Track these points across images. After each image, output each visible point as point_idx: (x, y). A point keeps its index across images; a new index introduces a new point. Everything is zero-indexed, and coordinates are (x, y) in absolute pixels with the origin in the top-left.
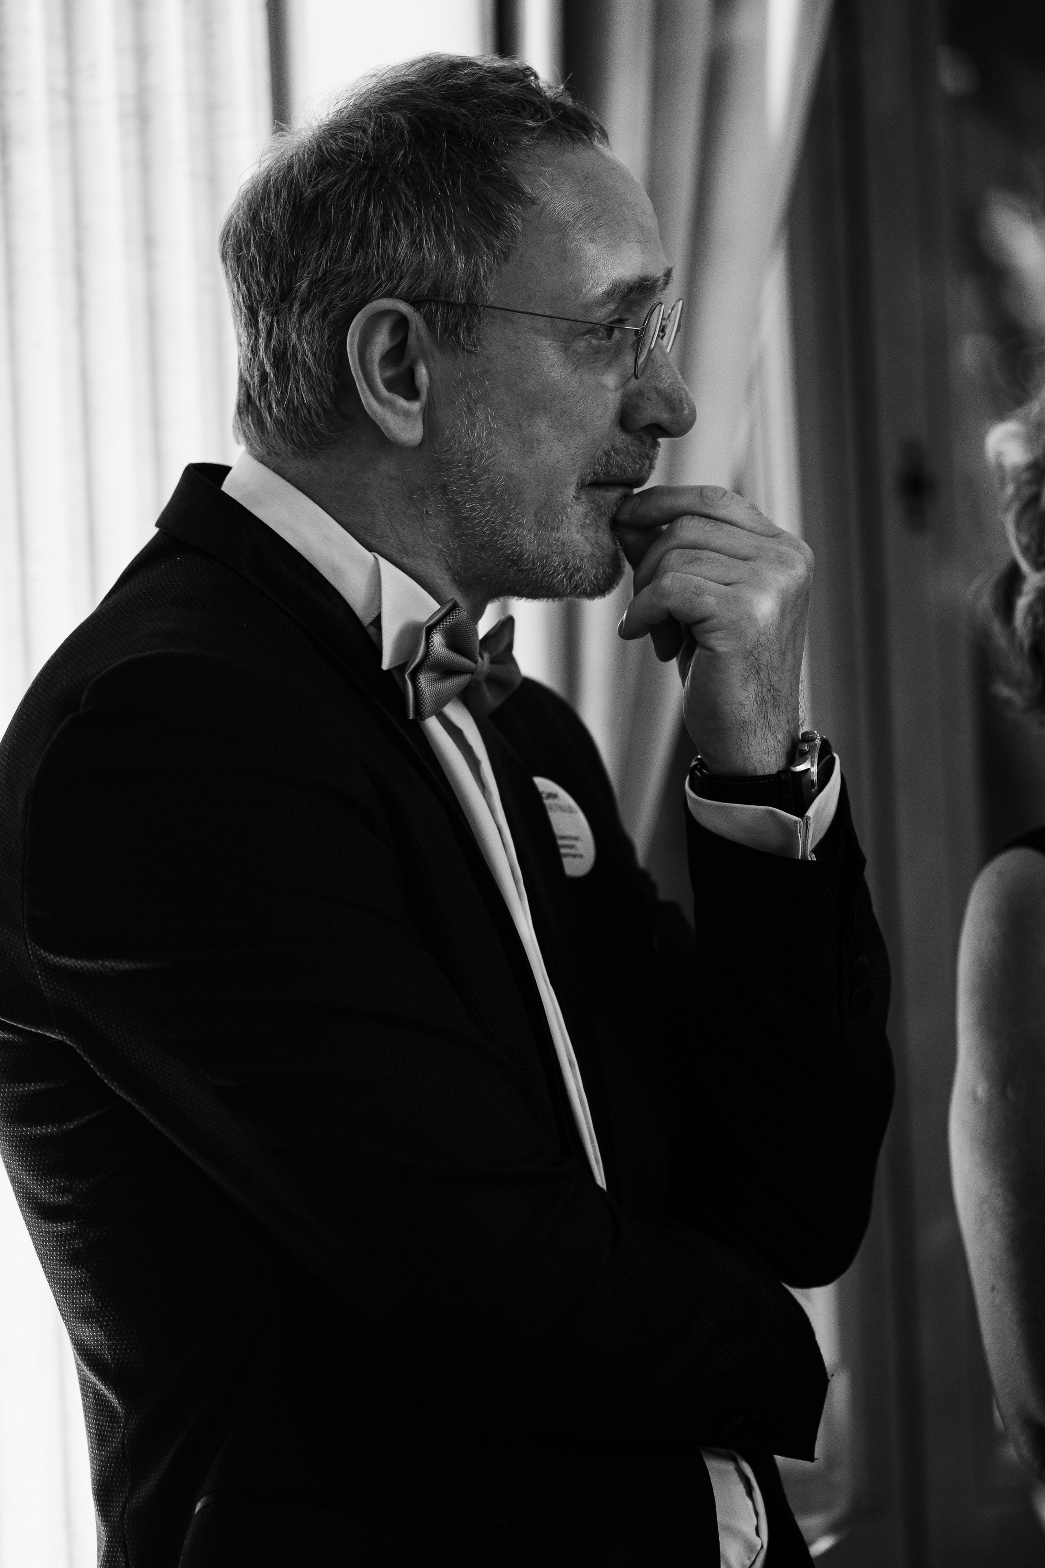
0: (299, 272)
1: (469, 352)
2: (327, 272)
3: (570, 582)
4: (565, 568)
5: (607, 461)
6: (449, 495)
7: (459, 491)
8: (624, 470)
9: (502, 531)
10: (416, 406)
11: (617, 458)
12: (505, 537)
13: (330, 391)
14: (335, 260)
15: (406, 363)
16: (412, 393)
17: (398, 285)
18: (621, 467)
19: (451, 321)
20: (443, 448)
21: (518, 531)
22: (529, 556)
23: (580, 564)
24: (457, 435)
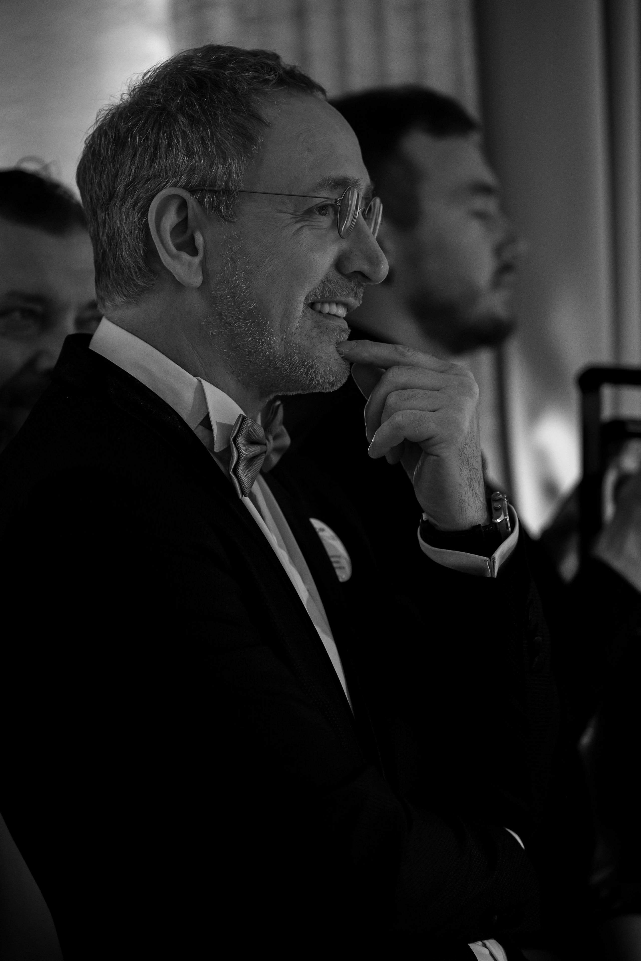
0: (119, 179)
1: (229, 221)
2: (135, 177)
3: (307, 376)
4: (303, 365)
5: (324, 288)
6: (224, 319)
7: (230, 315)
8: (335, 294)
9: (260, 339)
10: (197, 260)
11: (330, 286)
12: (263, 343)
13: (141, 255)
14: (139, 168)
15: (189, 232)
16: (194, 252)
17: (180, 179)
18: (332, 292)
19: (215, 203)
20: (217, 287)
21: (270, 338)
22: (280, 355)
23: (313, 363)
24: (225, 277)
